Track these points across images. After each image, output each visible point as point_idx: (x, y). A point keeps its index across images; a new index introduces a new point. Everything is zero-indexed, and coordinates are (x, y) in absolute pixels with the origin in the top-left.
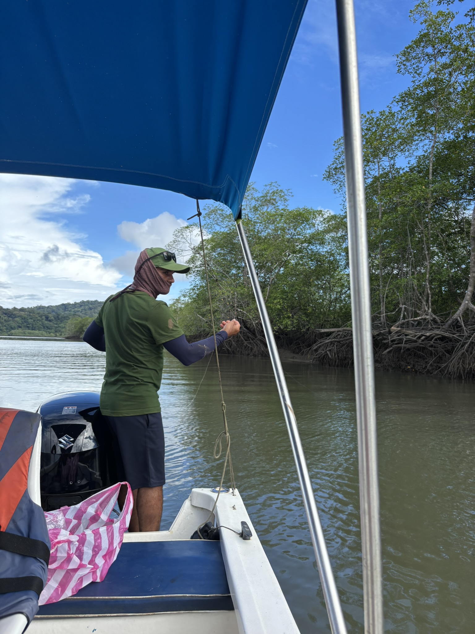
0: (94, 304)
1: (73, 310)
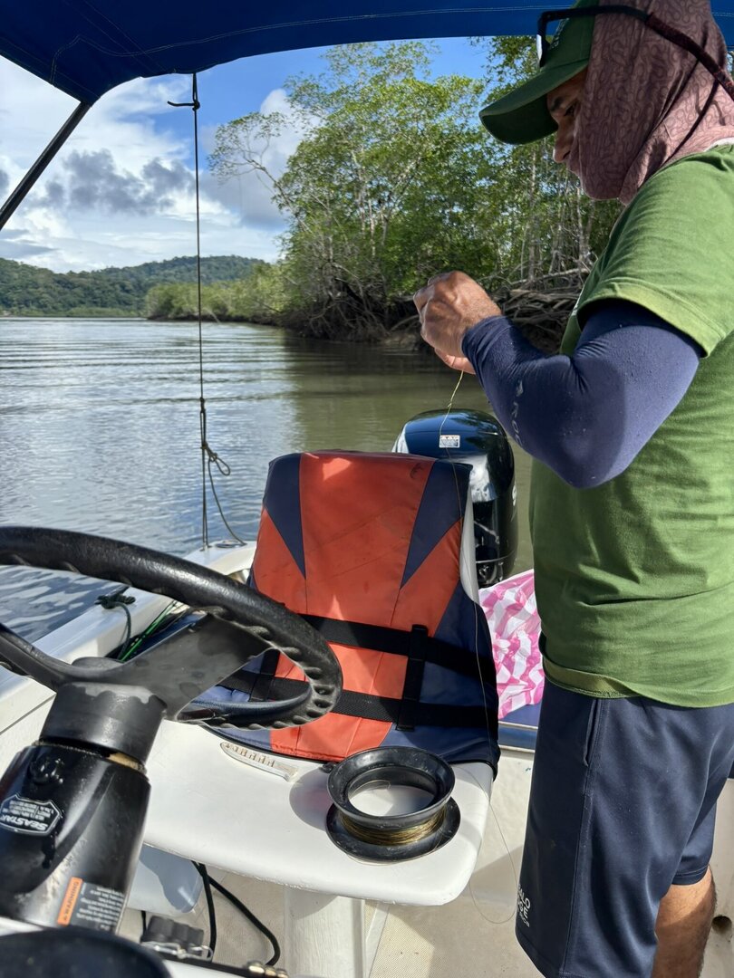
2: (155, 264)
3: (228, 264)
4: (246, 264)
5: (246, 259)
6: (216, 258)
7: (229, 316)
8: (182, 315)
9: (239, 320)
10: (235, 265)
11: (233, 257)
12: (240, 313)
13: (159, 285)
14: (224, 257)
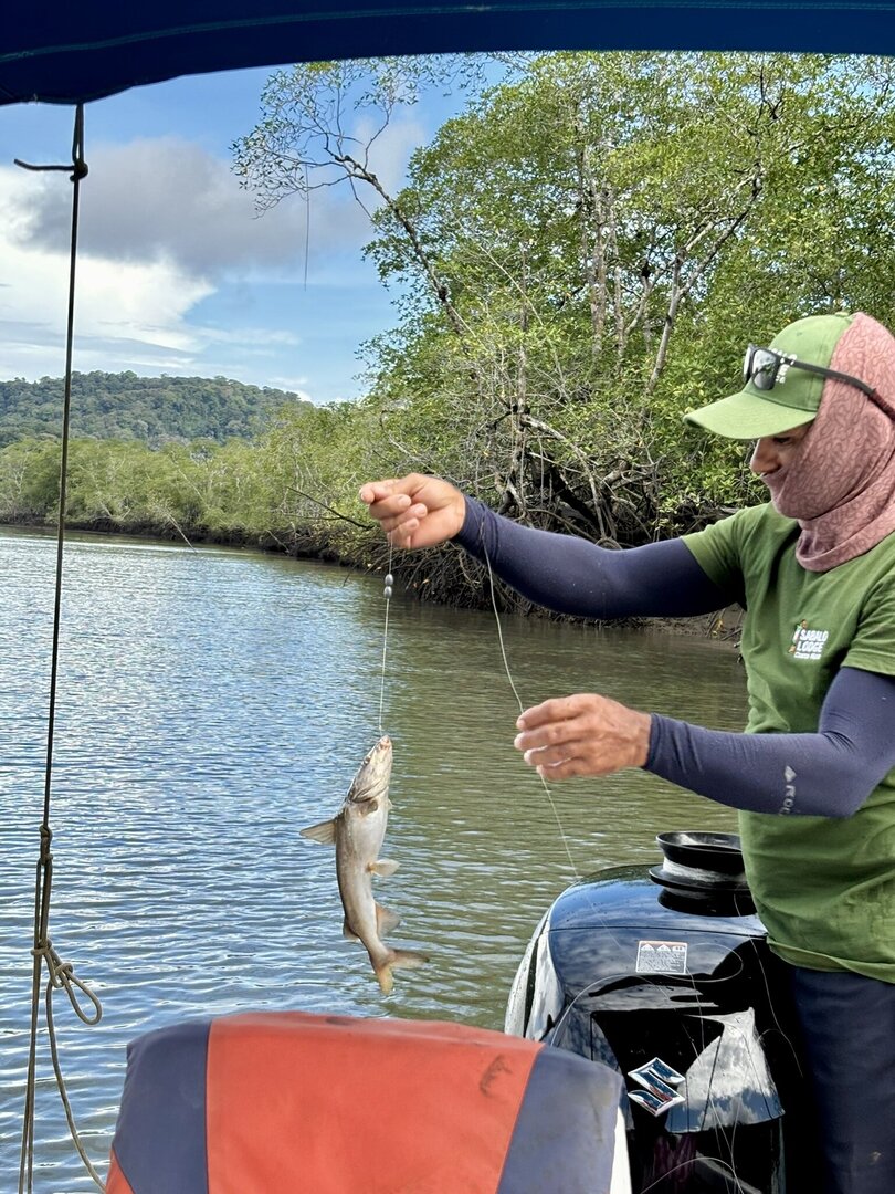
0: (120, 390)
1: (35, 410)
2: (21, 386)
3: (206, 399)
4: (251, 402)
5: (254, 390)
6: (176, 381)
7: (204, 528)
8: (84, 517)
9: (233, 540)
10: (223, 402)
11: (221, 382)
12: (232, 522)
13: (27, 440)
14: (199, 380)
